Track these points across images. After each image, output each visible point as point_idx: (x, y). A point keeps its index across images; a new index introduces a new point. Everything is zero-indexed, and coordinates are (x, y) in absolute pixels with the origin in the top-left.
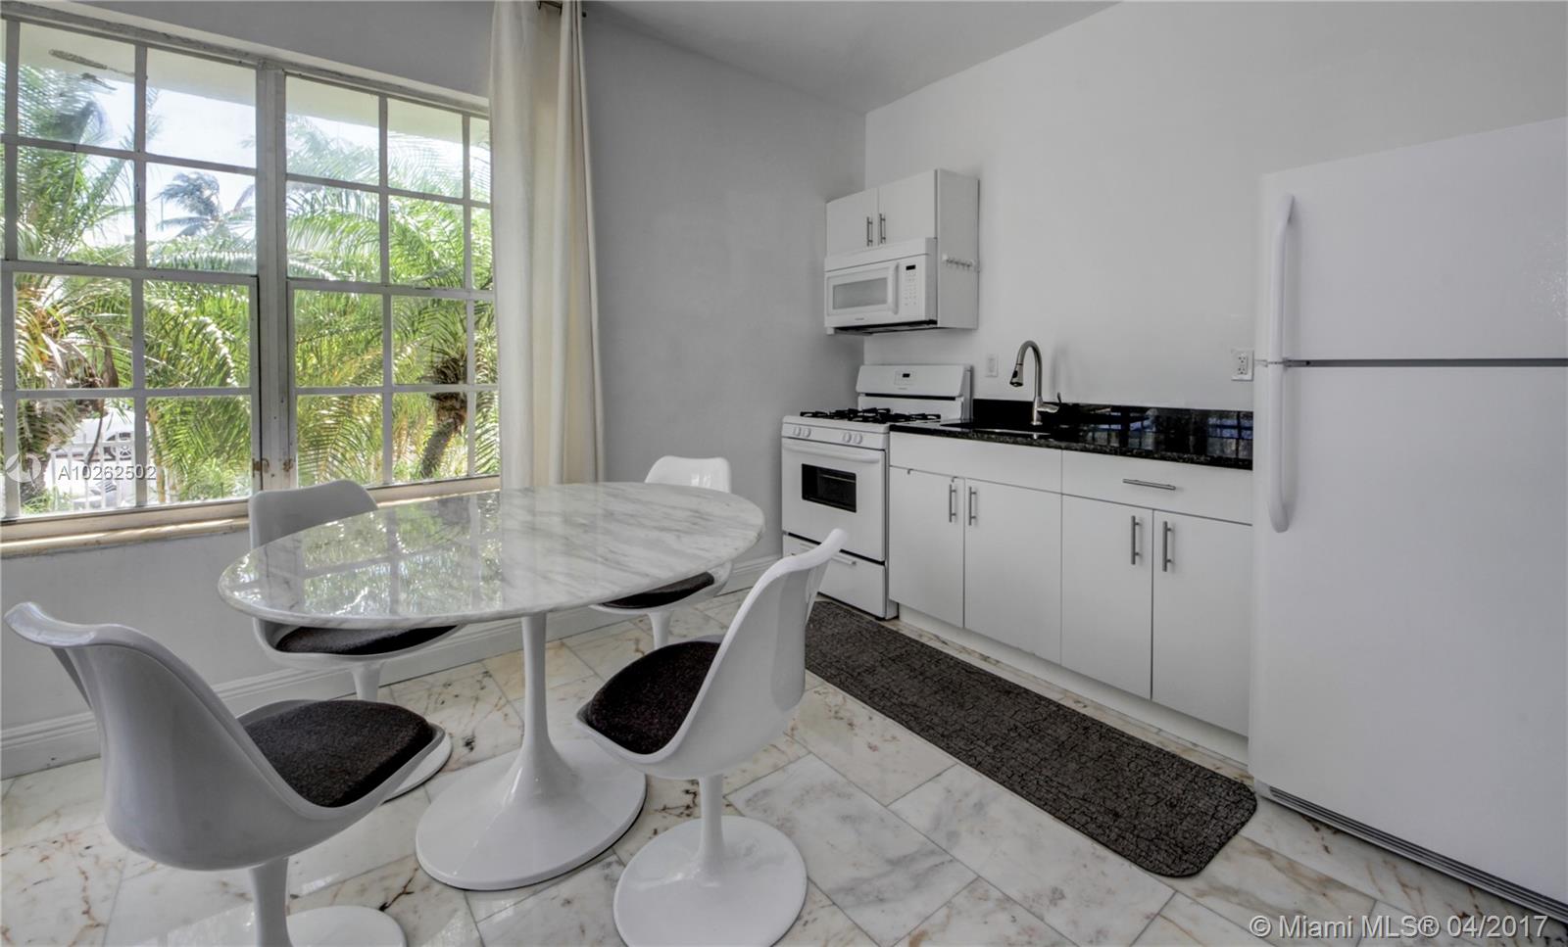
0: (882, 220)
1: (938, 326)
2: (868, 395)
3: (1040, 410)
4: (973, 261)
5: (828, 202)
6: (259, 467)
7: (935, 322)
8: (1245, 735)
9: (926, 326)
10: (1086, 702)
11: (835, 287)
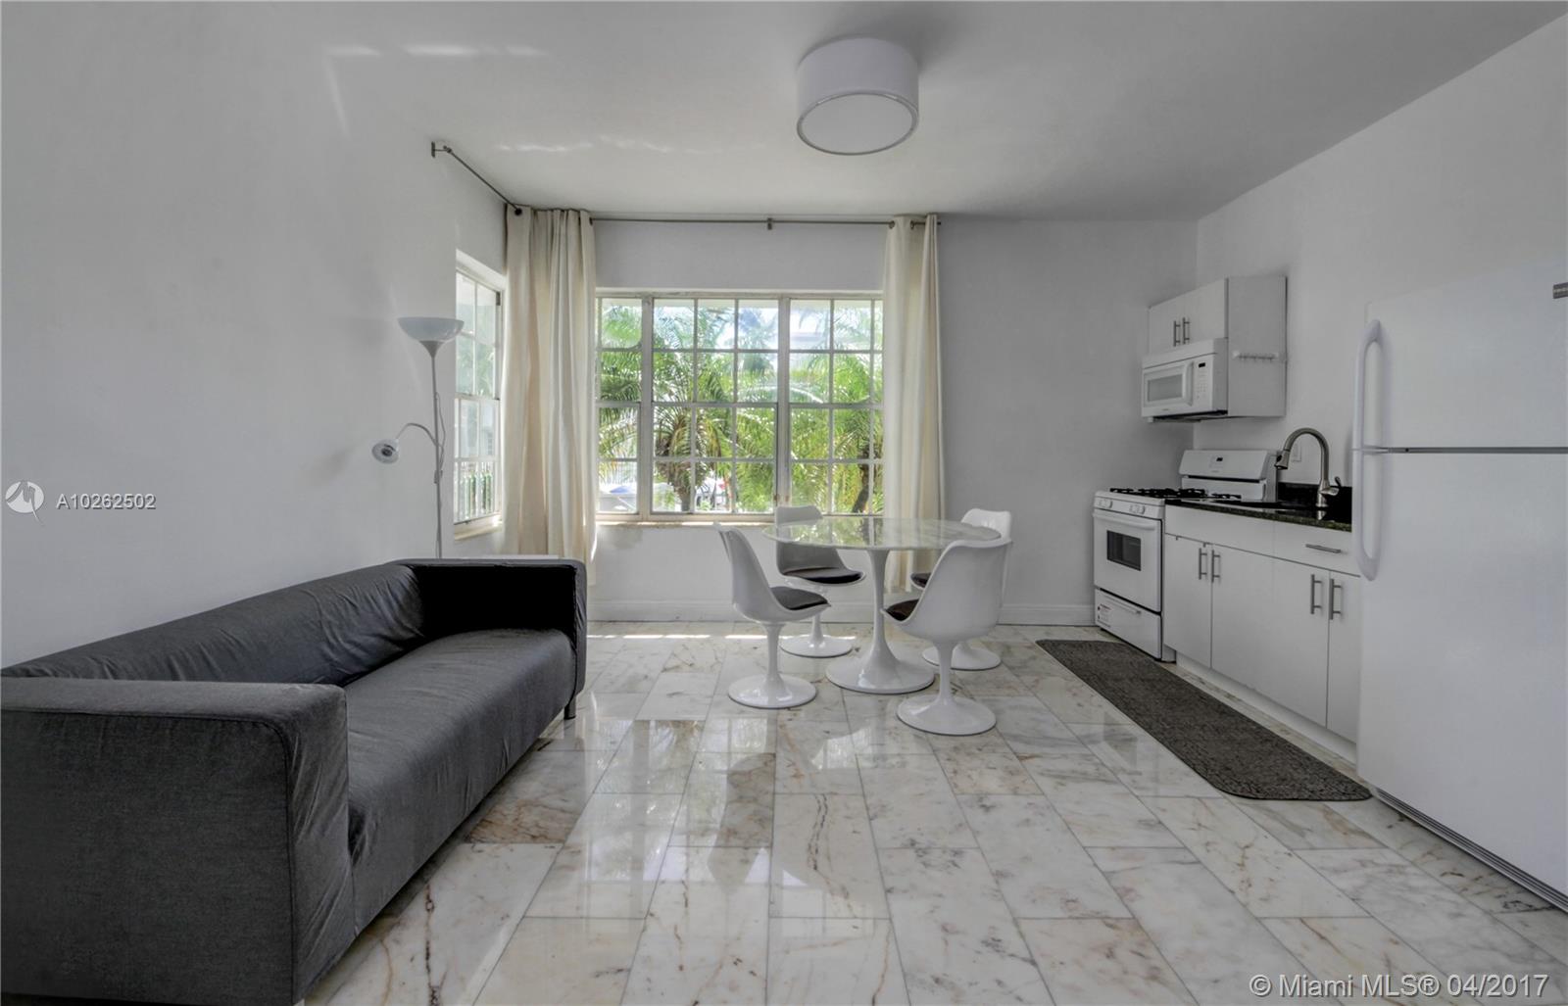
0: (1185, 323)
1: (1229, 415)
2: (1190, 477)
3: (1324, 492)
4: (1278, 354)
5: (1150, 307)
6: (776, 498)
7: (1225, 412)
8: (1353, 740)
9: (1220, 415)
11: (1149, 382)
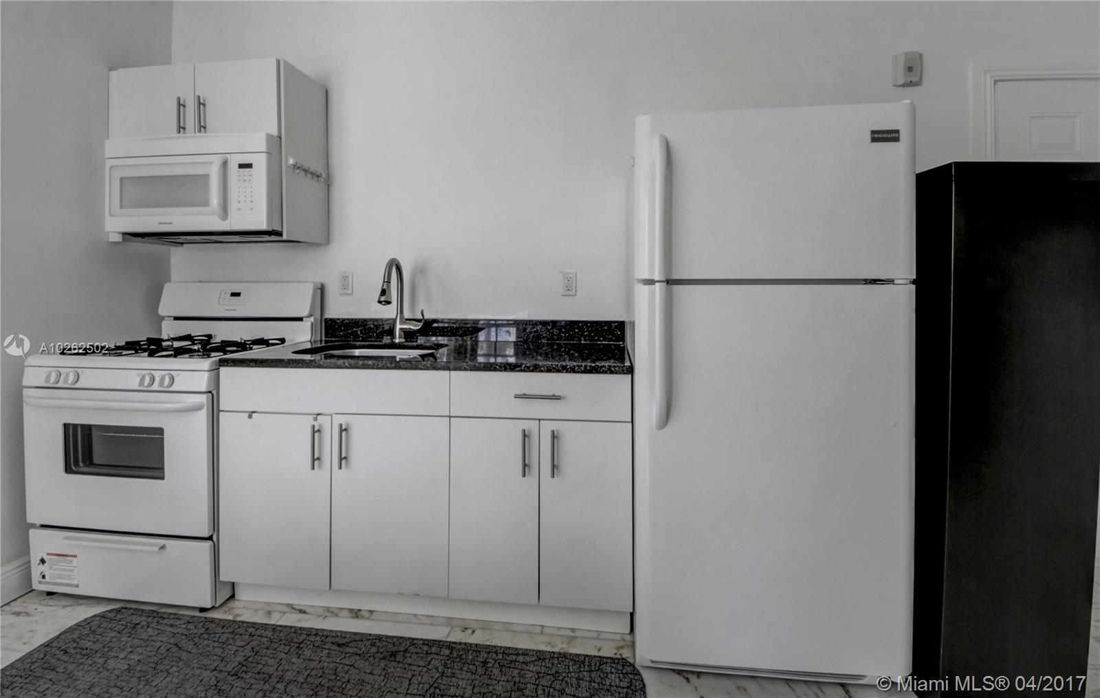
0: (201, 104)
1: (285, 237)
2: (176, 318)
3: (401, 326)
4: (321, 171)
5: (112, 69)
7: (280, 234)
9: (267, 238)
10: (473, 625)
11: (122, 179)
